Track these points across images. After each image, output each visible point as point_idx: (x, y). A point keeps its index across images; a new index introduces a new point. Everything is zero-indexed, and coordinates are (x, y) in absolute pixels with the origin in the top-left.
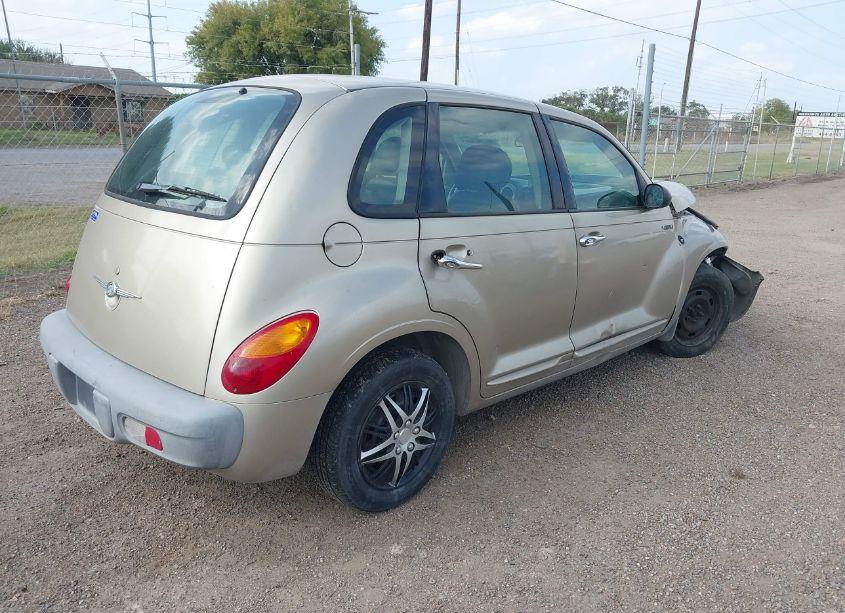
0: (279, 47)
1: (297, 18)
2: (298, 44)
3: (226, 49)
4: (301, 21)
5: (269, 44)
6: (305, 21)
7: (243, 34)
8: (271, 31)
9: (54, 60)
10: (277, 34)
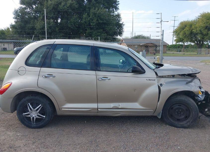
0: (197, 31)
1: (203, 23)
2: (202, 30)
3: (182, 33)
4: (204, 23)
5: (194, 30)
6: (206, 23)
7: (187, 28)
8: (195, 27)
9: (148, 38)
10: (196, 28)
